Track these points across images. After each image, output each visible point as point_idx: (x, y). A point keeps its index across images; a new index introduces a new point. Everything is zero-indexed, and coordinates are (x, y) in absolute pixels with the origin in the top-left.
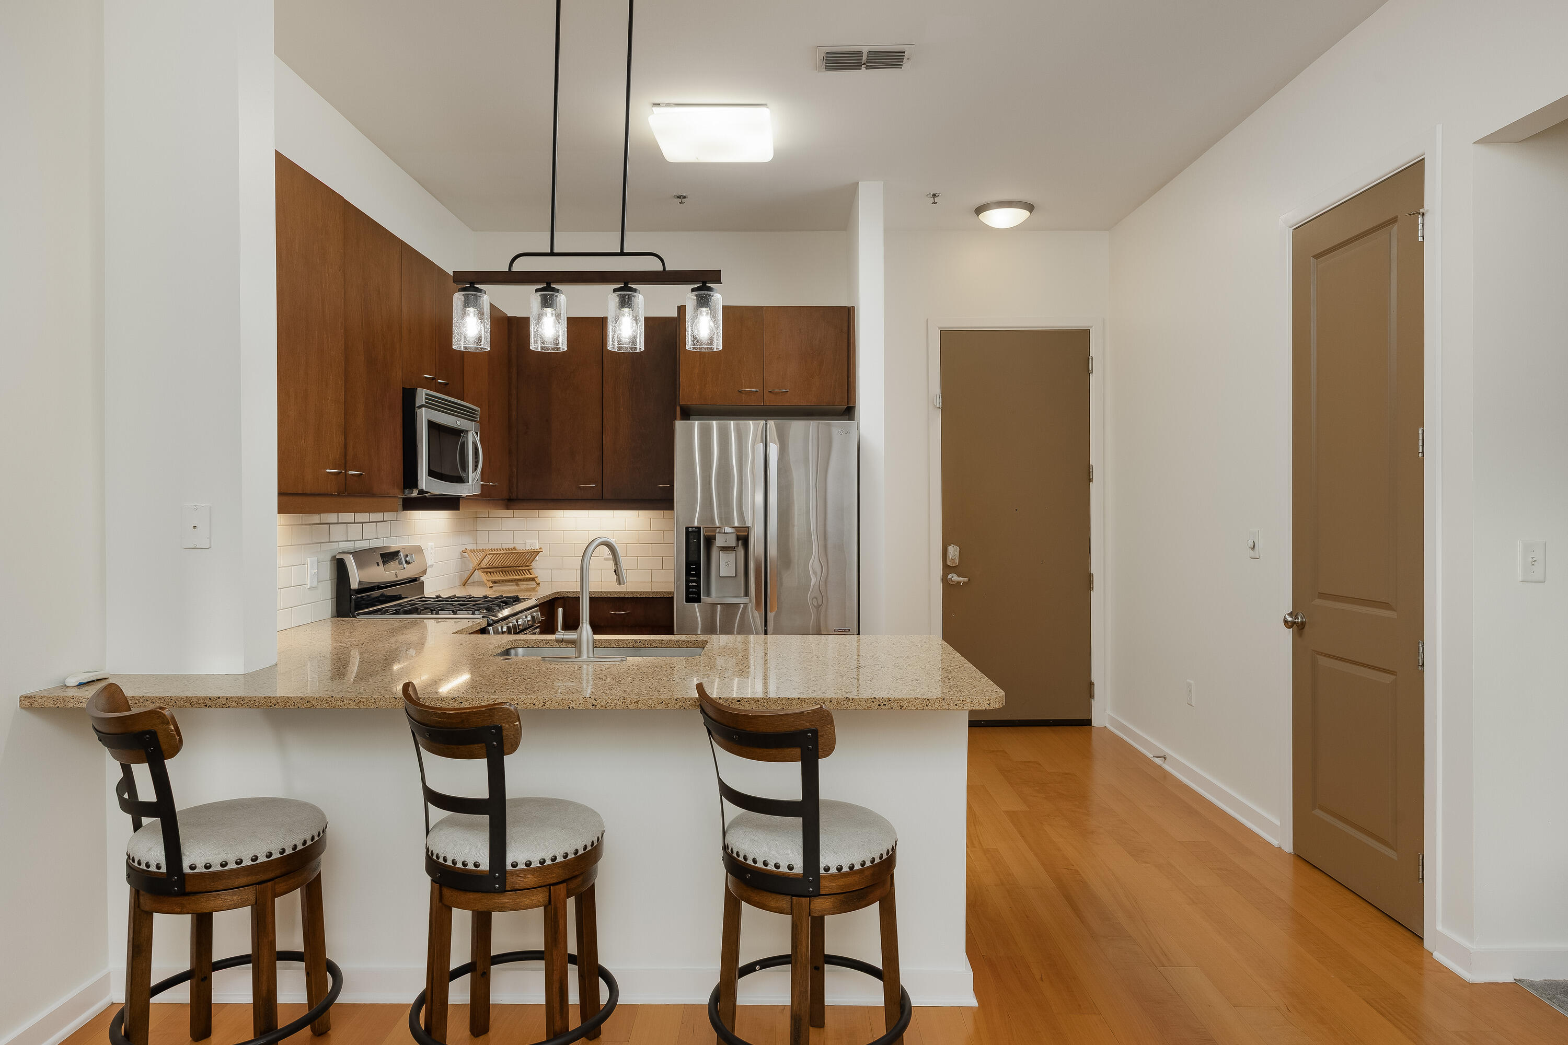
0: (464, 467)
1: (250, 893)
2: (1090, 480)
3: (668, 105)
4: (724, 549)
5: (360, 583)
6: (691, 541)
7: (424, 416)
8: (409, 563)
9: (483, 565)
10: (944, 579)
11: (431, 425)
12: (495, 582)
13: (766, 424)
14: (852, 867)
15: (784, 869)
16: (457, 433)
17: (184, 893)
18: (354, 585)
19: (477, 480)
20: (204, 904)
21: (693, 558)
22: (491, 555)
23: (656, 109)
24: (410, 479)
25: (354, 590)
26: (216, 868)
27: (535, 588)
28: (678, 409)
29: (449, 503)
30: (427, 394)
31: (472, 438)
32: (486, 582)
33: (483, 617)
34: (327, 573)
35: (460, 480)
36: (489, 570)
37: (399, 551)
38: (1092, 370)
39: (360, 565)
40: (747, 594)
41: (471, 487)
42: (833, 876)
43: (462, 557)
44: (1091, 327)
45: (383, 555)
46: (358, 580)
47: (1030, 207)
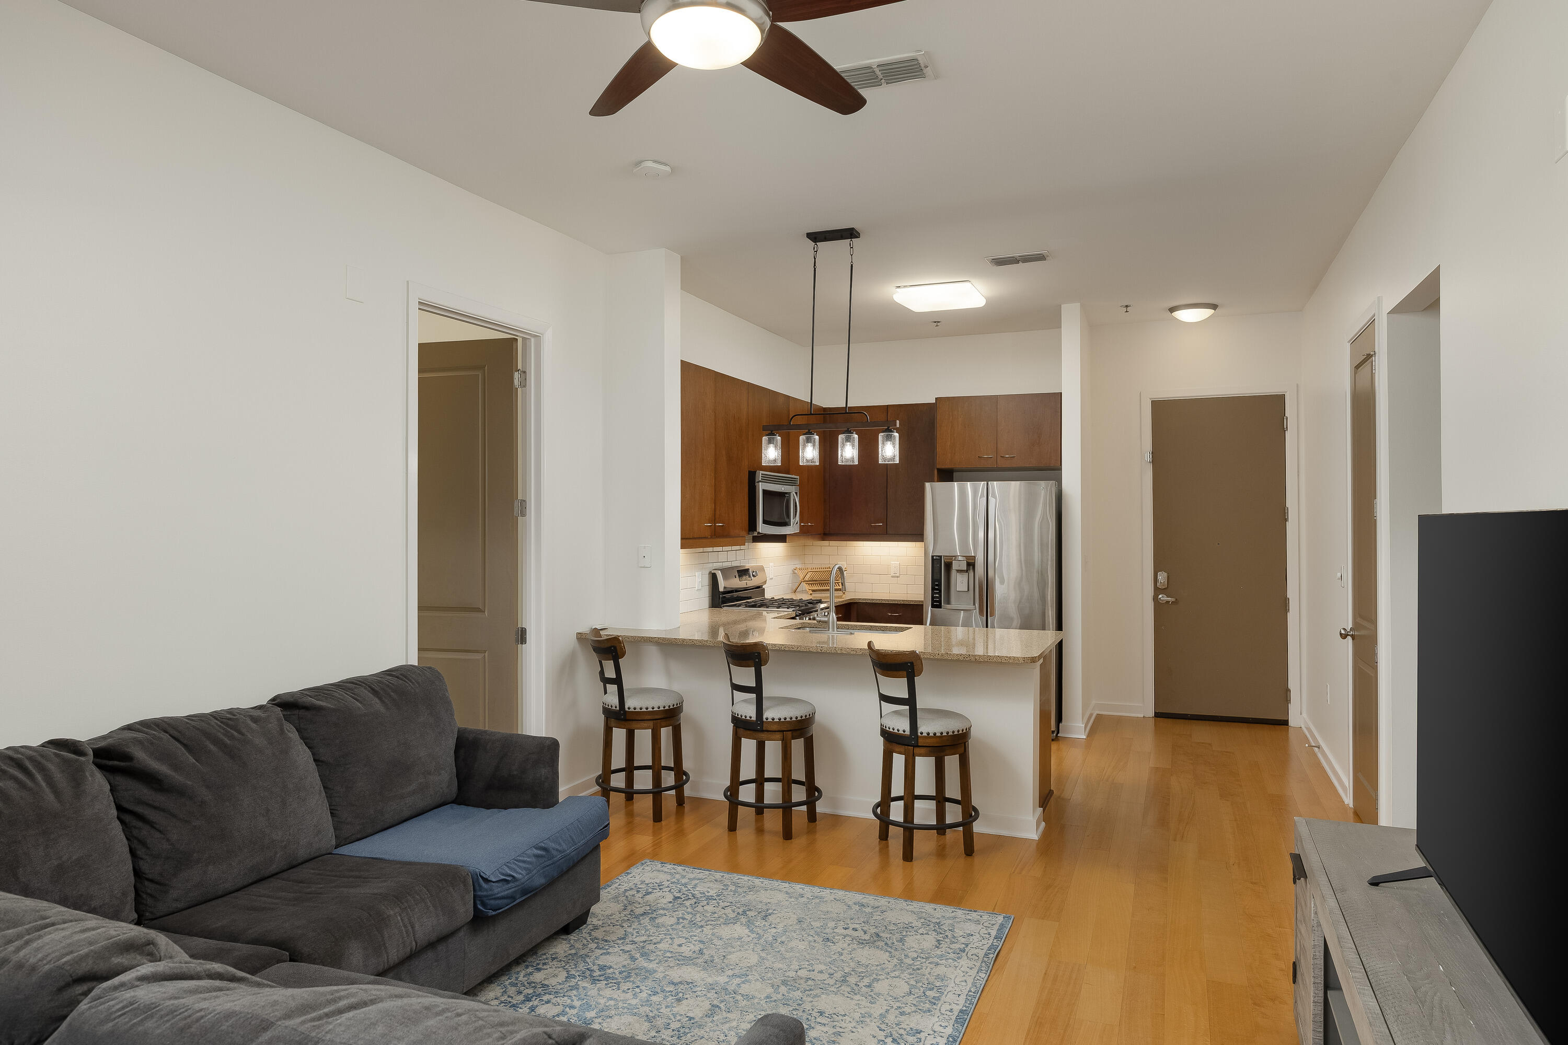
0: (788, 516)
1: (651, 724)
2: (1286, 520)
3: (905, 287)
4: (958, 571)
5: (725, 588)
6: (935, 565)
7: (761, 487)
8: (755, 577)
9: (806, 579)
10: (1155, 599)
11: (764, 491)
12: (814, 591)
13: (987, 484)
14: (935, 734)
15: (901, 732)
16: (782, 495)
17: (626, 720)
18: (721, 589)
19: (797, 523)
20: (633, 725)
21: (936, 577)
22: (811, 573)
23: (898, 290)
24: (752, 526)
25: (722, 592)
26: (638, 710)
27: (842, 596)
28: (936, 472)
29: (781, 539)
30: (762, 474)
31: (795, 499)
32: (808, 590)
33: (793, 611)
34: (706, 581)
35: (785, 524)
36: (811, 582)
37: (749, 569)
38: (1287, 428)
39: (725, 577)
40: (974, 604)
41: (792, 529)
42: (925, 737)
43: (794, 573)
44: (1286, 392)
45: (738, 571)
46: (723, 586)
47: (1214, 307)
